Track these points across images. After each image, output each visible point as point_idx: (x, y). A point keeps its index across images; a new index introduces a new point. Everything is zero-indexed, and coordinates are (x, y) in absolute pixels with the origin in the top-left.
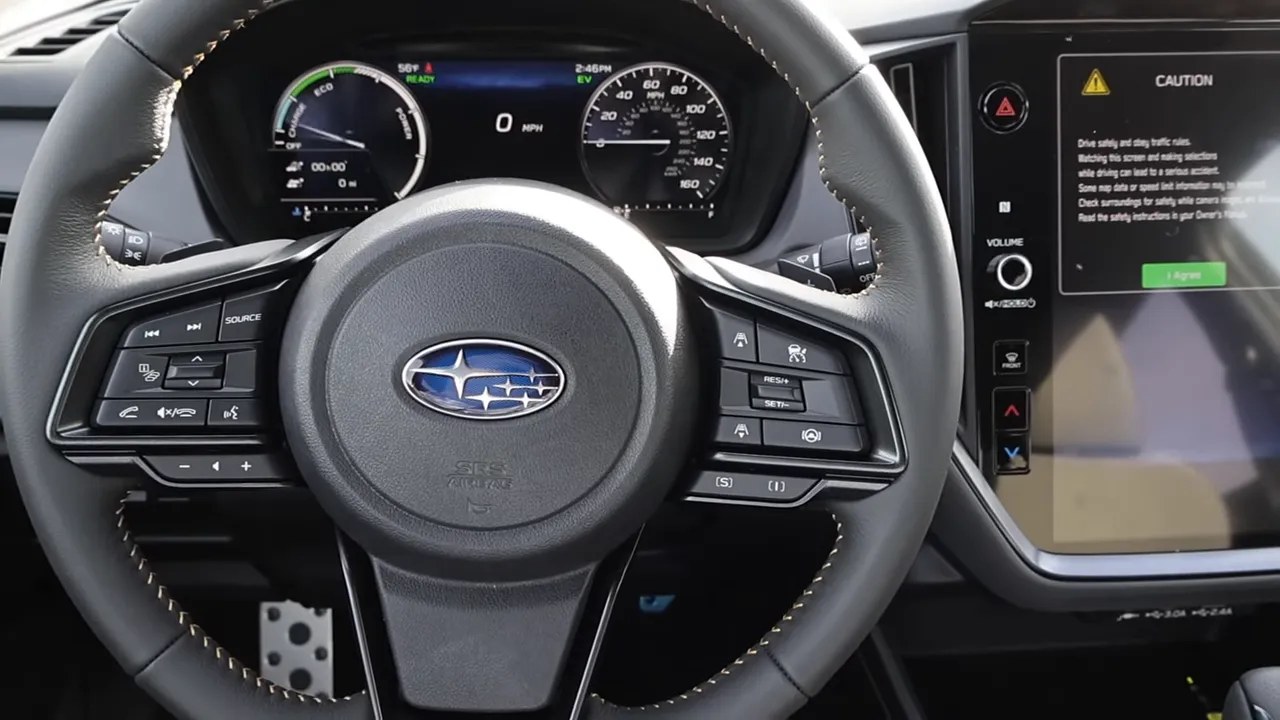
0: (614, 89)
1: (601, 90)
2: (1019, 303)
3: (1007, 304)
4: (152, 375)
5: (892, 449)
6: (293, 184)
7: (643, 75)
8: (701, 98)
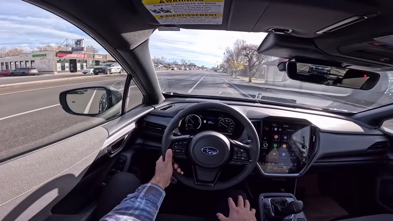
0: (222, 120)
1: (221, 120)
2: (266, 148)
3: (264, 148)
4: (176, 147)
5: (251, 160)
6: (186, 126)
7: (226, 119)
8: (232, 122)
